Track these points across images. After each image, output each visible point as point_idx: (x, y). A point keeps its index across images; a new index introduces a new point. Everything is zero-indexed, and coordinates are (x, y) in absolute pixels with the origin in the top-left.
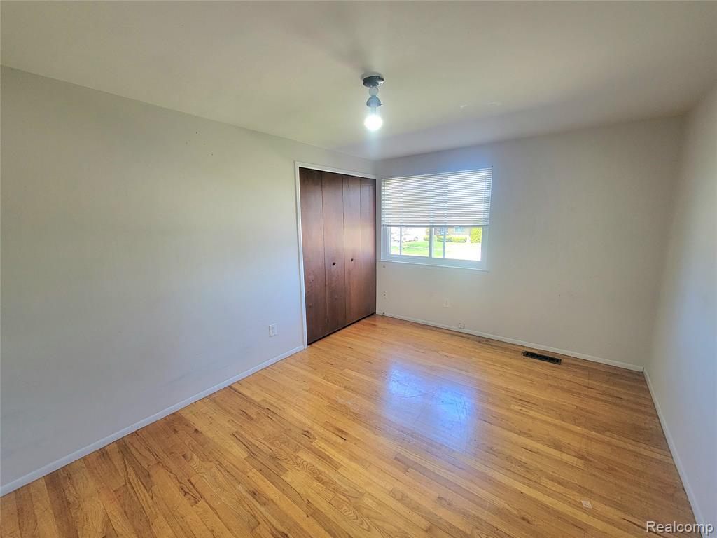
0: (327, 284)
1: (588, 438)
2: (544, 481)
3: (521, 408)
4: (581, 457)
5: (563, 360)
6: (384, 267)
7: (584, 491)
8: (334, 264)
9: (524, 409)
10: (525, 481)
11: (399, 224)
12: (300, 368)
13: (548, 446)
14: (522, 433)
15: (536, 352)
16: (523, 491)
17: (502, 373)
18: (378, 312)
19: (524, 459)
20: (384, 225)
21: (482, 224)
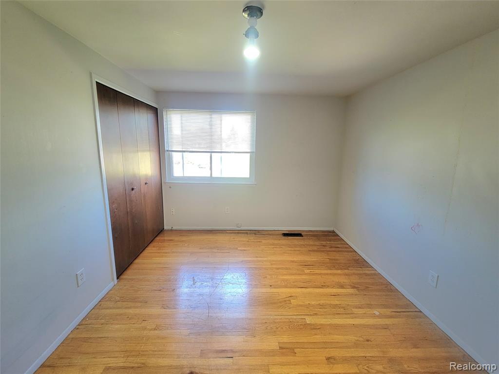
0: (128, 209)
1: (347, 275)
2: (355, 311)
3: (310, 271)
4: (353, 287)
5: (303, 234)
6: (170, 187)
7: (370, 306)
8: (133, 189)
9: (312, 271)
10: (349, 316)
11: (181, 150)
12: (126, 308)
13: (338, 288)
14: (323, 287)
15: (287, 232)
16: (354, 323)
17: (284, 251)
18: (165, 228)
19: (337, 302)
20: (167, 151)
21: (249, 151)
